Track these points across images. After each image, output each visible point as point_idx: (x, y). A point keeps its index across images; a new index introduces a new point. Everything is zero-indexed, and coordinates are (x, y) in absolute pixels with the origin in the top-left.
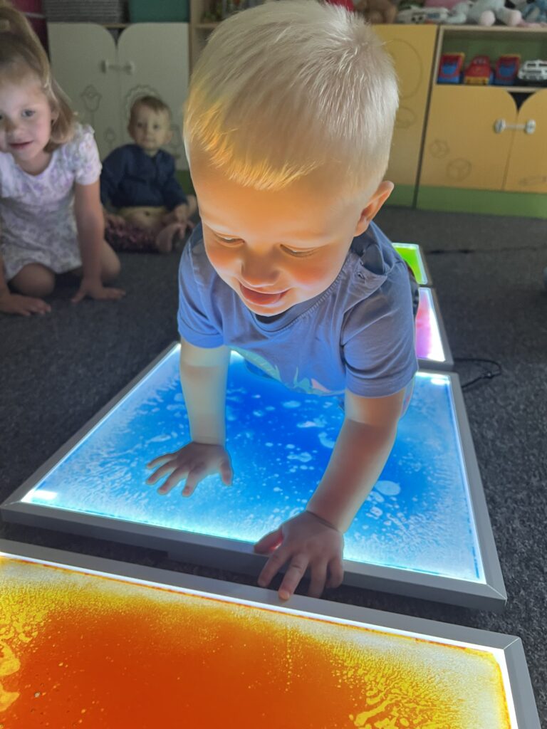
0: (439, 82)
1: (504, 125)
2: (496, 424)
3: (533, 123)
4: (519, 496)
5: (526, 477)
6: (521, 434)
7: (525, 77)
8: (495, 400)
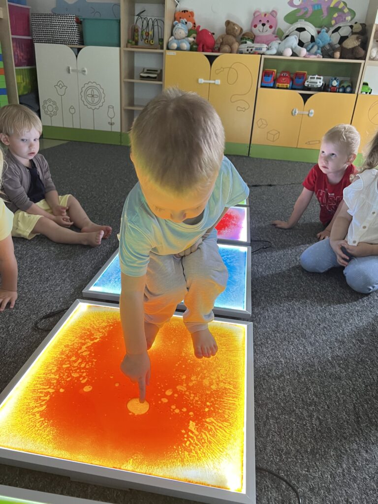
0: (262, 87)
1: (297, 112)
2: (264, 266)
3: (312, 111)
4: (266, 290)
5: (270, 284)
6: (273, 270)
7: (308, 85)
8: (266, 258)
